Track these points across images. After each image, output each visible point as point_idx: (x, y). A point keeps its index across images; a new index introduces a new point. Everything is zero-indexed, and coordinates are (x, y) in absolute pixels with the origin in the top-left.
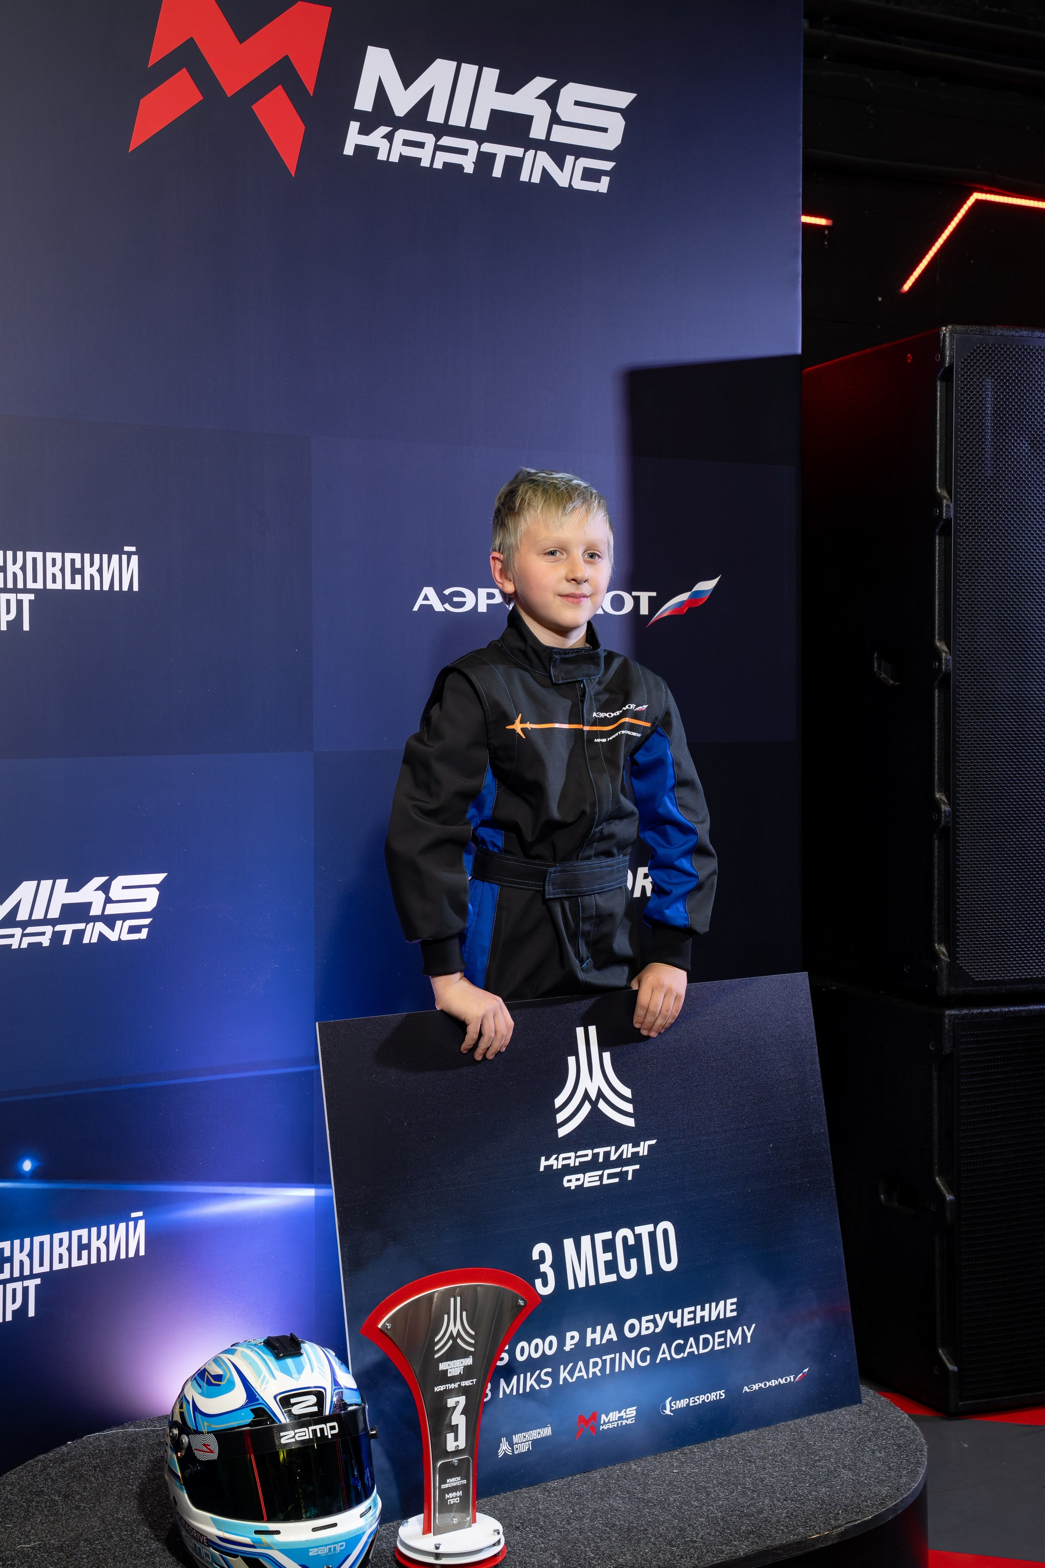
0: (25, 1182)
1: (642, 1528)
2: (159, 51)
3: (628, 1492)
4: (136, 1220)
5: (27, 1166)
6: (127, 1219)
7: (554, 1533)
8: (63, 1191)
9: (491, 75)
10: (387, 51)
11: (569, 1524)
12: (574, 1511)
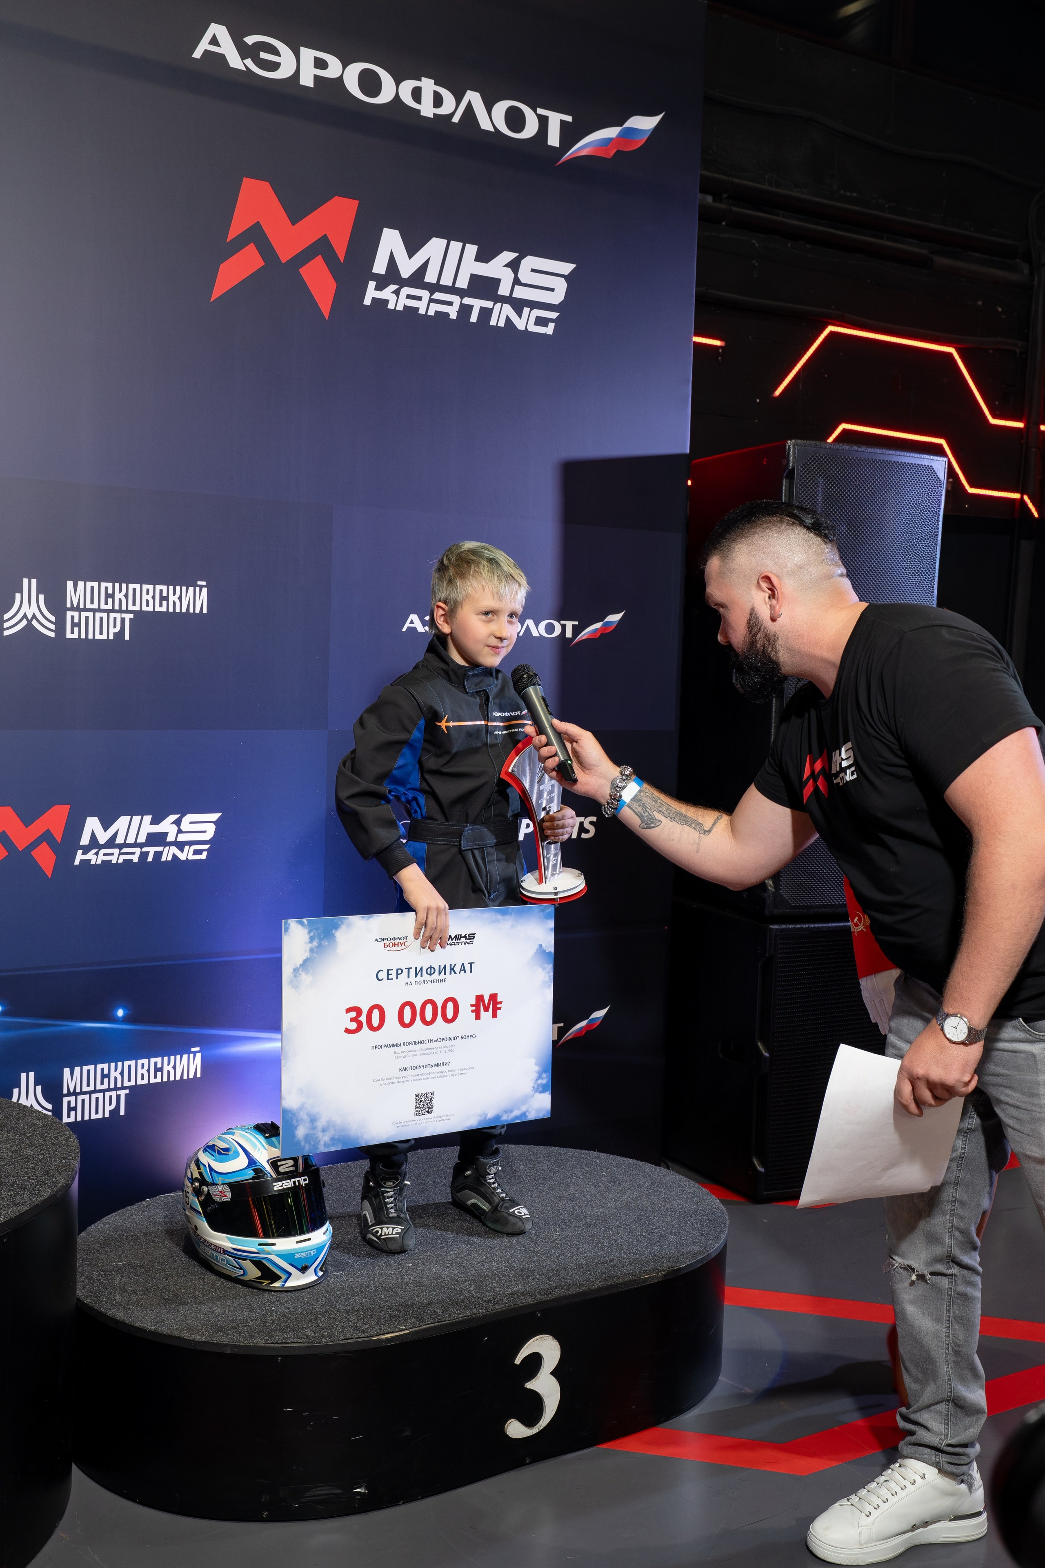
0: (119, 1024)
1: (532, 1269)
2: (236, 229)
3: (524, 1247)
4: (195, 1053)
5: (120, 1013)
6: (189, 1052)
7: (472, 1271)
8: (143, 1031)
9: (472, 250)
10: (397, 232)
11: (483, 1265)
12: (487, 1257)
